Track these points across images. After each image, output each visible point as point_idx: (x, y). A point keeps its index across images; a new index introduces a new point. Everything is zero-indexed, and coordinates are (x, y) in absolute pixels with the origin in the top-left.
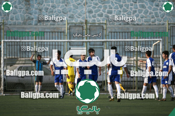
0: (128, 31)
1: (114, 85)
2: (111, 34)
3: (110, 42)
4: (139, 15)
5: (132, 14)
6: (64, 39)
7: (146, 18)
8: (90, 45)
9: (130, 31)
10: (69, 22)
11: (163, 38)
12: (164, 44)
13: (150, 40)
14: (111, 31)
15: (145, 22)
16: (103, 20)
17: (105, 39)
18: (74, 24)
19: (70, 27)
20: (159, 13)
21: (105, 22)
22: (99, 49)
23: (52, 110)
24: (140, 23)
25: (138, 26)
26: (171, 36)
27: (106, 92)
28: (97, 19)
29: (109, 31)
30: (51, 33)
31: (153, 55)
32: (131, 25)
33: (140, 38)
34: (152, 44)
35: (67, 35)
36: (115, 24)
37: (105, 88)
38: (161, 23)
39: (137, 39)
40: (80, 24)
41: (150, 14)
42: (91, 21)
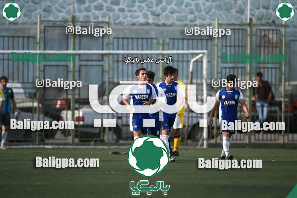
0: (147, 37)
1: (121, 131)
2: (118, 41)
3: (115, 56)
4: (166, 8)
5: (154, 6)
6: (34, 50)
7: (178, 12)
8: (80, 60)
9: (150, 37)
10: (42, 19)
11: (209, 49)
12: (210, 60)
13: (185, 52)
14: (117, 36)
15: (178, 20)
16: (103, 17)
17: (107, 50)
18: (51, 23)
19: (44, 29)
20: (202, 5)
21: (107, 20)
22: (96, 68)
23: (11, 176)
24: (169, 22)
25: (165, 28)
26: (223, 46)
27: (107, 144)
28: (92, 14)
29: (115, 36)
30: (11, 39)
31: (191, 80)
32: (153, 27)
33: (169, 49)
34: (189, 60)
35: (39, 43)
36: (125, 24)
37: (106, 138)
38: (205, 22)
39: (163, 50)
40: (63, 23)
41: (187, 6)
42: (82, 17)
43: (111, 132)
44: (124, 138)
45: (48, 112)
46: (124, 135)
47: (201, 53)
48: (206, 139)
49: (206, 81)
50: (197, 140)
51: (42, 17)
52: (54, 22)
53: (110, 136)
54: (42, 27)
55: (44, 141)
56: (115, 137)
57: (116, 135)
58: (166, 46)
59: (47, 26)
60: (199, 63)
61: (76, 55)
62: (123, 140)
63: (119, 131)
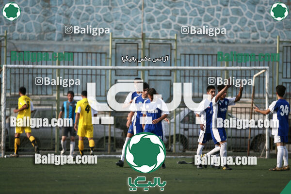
0: (212, 53)
2: (185, 57)
3: (182, 71)
4: (231, 27)
5: (219, 24)
6: (106, 65)
7: (242, 31)
8: (149, 75)
9: (215, 53)
10: (115, 37)
11: (270, 65)
12: (271, 76)
13: (249, 68)
14: (184, 53)
15: (241, 38)
16: (171, 34)
17: (174, 66)
18: (123, 40)
19: (116, 46)
20: (264, 24)
21: (175, 38)
23: (84, 184)
24: (233, 40)
25: (229, 45)
26: (283, 62)
27: (174, 154)
28: (161, 32)
29: (182, 53)
30: (85, 55)
31: (254, 94)
32: (218, 44)
33: (232, 65)
34: (251, 75)
35: (111, 59)
36: (192, 41)
37: (173, 148)
38: (267, 40)
39: (227, 66)
40: (133, 40)
41: (250, 24)
42: (151, 35)
43: (178, 143)
44: (190, 148)
45: (119, 124)
46: (190, 146)
47: (263, 69)
48: (267, 150)
49: (268, 95)
50: (259, 151)
51: (114, 35)
52: (125, 40)
53: (177, 147)
54: (114, 44)
55: (115, 151)
56: (182, 147)
57: (183, 145)
58: (230, 63)
59: (118, 43)
60: (261, 78)
61: (145, 70)
62: (188, 150)
63: (185, 142)
